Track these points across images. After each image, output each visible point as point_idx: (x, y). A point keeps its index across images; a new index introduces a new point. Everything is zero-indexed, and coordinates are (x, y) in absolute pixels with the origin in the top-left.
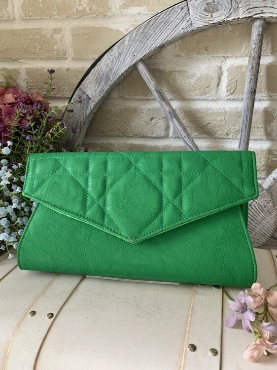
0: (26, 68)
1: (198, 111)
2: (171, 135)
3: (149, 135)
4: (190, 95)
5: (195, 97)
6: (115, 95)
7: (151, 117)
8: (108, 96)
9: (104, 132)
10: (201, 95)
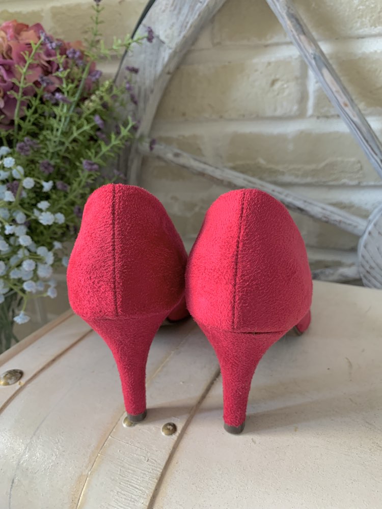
0: (53, 8)
1: (365, 58)
2: (310, 111)
3: (269, 113)
4: (351, 28)
5: (361, 32)
6: (204, 41)
7: (273, 77)
8: (193, 44)
9: (184, 114)
10: (374, 25)
